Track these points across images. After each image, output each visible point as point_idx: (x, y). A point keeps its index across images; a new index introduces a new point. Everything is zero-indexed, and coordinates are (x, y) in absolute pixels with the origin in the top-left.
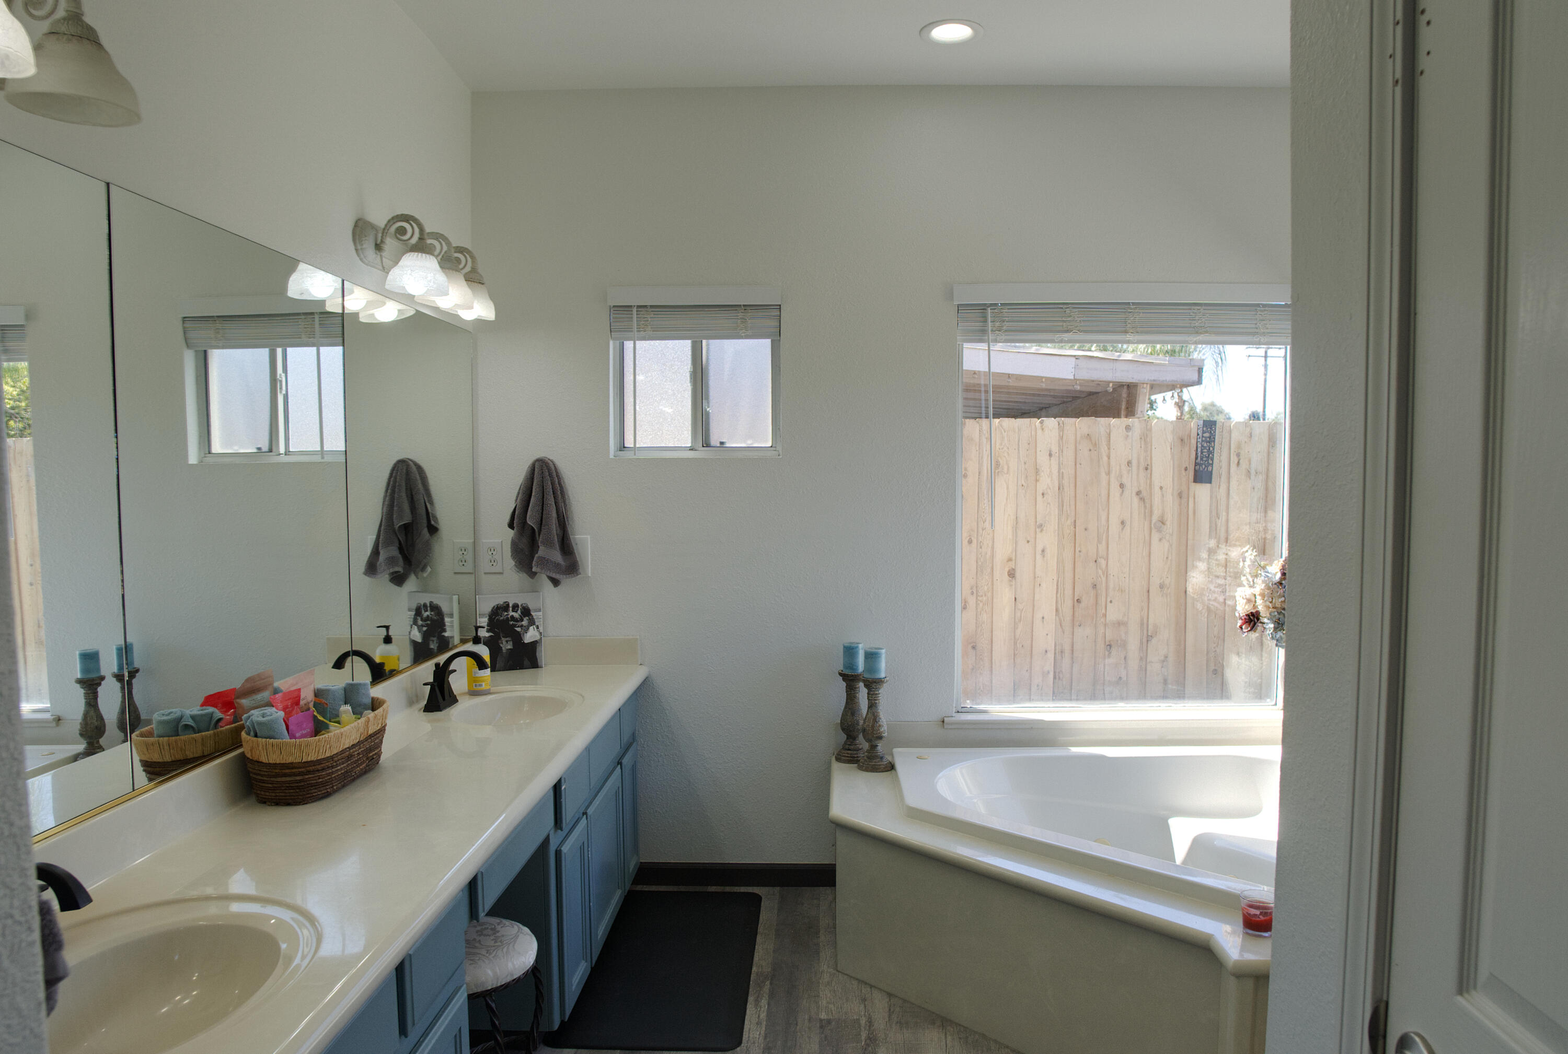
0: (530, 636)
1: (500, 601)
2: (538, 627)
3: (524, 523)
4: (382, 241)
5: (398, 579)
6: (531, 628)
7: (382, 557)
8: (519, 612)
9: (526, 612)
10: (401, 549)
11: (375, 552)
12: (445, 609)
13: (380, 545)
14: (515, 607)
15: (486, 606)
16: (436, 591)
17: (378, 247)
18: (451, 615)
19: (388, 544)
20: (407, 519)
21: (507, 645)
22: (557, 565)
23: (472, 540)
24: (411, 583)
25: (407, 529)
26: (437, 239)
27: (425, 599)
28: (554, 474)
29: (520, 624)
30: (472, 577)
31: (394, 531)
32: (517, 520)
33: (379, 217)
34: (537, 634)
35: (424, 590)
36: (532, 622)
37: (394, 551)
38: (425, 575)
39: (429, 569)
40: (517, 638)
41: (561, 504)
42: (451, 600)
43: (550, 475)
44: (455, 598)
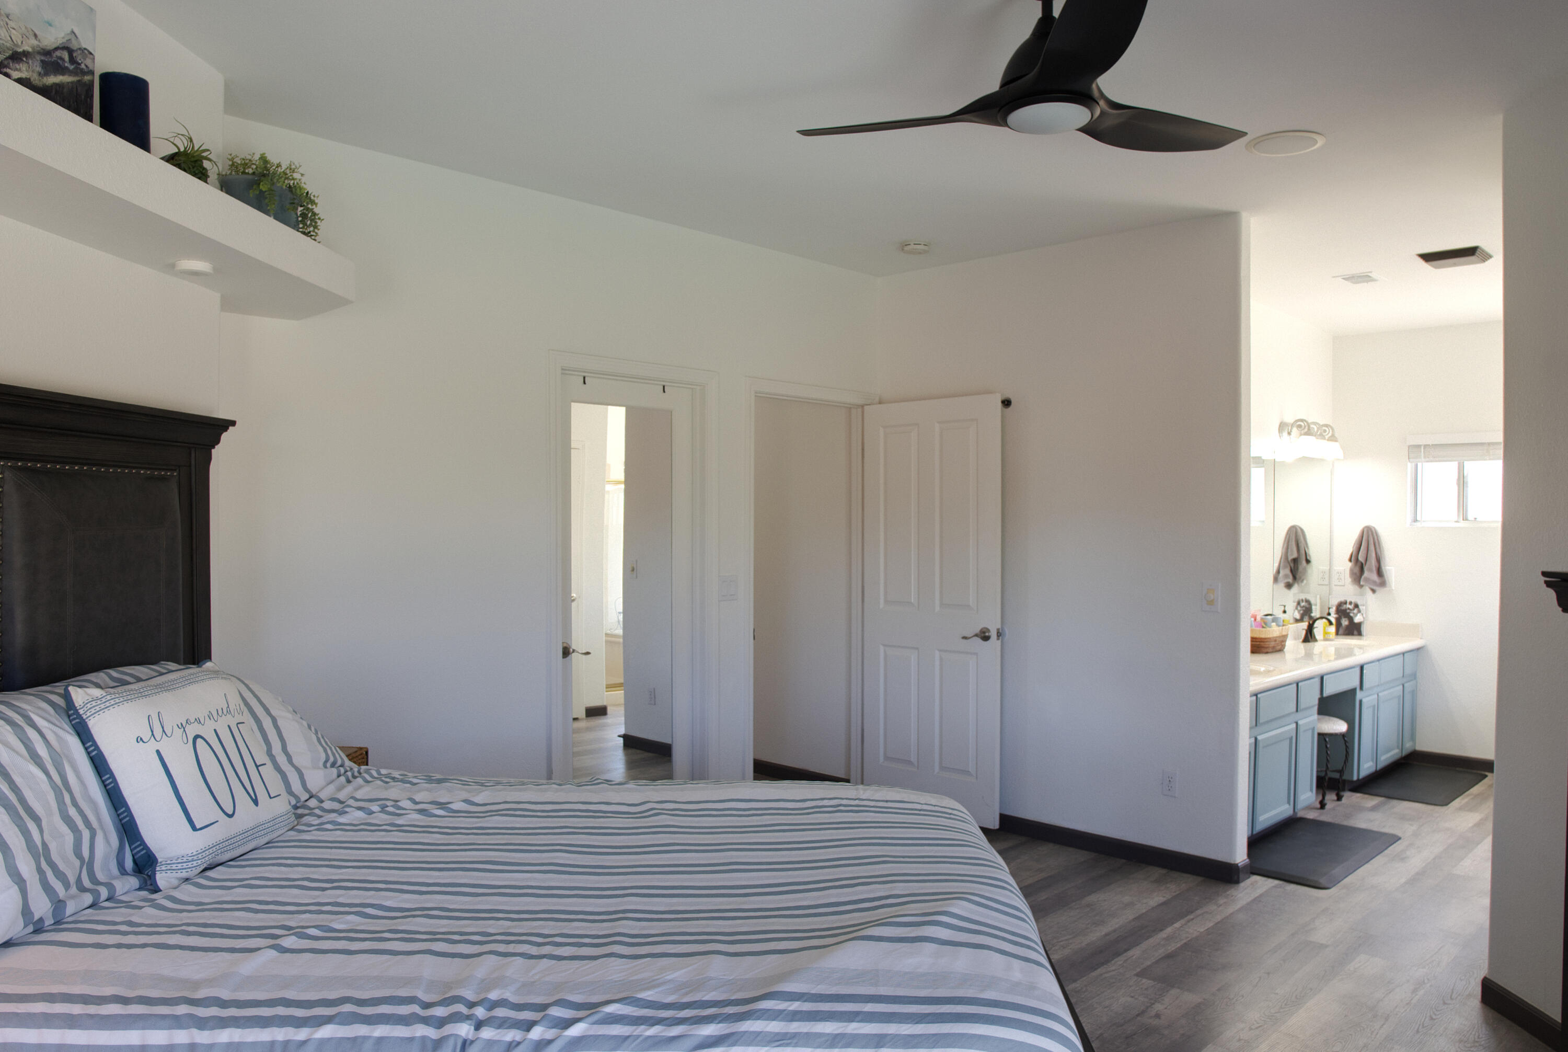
0: (1357, 619)
1: (1342, 599)
2: (1362, 614)
3: (1357, 560)
4: (1291, 431)
5: (1289, 586)
6: (1359, 615)
7: (1281, 575)
8: (1353, 605)
9: (1356, 606)
10: (1291, 571)
11: (1278, 572)
12: (1313, 602)
13: (1281, 568)
14: (1351, 603)
15: (1334, 602)
16: (1308, 593)
17: (1289, 434)
18: (1316, 605)
19: (1285, 567)
20: (1295, 555)
21: (1345, 622)
22: (1374, 582)
23: (1329, 568)
24: (1295, 588)
25: (1295, 561)
26: (1315, 425)
27: (1303, 597)
28: (1375, 535)
29: (1352, 612)
30: (1328, 587)
31: (1288, 561)
32: (1354, 558)
33: (1290, 419)
34: (1362, 618)
35: (1302, 592)
36: (1359, 611)
37: (1288, 571)
38: (1303, 584)
39: (1305, 582)
40: (1351, 619)
41: (1378, 550)
42: (1316, 597)
43: (1372, 535)
44: (1318, 596)
